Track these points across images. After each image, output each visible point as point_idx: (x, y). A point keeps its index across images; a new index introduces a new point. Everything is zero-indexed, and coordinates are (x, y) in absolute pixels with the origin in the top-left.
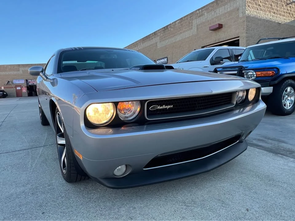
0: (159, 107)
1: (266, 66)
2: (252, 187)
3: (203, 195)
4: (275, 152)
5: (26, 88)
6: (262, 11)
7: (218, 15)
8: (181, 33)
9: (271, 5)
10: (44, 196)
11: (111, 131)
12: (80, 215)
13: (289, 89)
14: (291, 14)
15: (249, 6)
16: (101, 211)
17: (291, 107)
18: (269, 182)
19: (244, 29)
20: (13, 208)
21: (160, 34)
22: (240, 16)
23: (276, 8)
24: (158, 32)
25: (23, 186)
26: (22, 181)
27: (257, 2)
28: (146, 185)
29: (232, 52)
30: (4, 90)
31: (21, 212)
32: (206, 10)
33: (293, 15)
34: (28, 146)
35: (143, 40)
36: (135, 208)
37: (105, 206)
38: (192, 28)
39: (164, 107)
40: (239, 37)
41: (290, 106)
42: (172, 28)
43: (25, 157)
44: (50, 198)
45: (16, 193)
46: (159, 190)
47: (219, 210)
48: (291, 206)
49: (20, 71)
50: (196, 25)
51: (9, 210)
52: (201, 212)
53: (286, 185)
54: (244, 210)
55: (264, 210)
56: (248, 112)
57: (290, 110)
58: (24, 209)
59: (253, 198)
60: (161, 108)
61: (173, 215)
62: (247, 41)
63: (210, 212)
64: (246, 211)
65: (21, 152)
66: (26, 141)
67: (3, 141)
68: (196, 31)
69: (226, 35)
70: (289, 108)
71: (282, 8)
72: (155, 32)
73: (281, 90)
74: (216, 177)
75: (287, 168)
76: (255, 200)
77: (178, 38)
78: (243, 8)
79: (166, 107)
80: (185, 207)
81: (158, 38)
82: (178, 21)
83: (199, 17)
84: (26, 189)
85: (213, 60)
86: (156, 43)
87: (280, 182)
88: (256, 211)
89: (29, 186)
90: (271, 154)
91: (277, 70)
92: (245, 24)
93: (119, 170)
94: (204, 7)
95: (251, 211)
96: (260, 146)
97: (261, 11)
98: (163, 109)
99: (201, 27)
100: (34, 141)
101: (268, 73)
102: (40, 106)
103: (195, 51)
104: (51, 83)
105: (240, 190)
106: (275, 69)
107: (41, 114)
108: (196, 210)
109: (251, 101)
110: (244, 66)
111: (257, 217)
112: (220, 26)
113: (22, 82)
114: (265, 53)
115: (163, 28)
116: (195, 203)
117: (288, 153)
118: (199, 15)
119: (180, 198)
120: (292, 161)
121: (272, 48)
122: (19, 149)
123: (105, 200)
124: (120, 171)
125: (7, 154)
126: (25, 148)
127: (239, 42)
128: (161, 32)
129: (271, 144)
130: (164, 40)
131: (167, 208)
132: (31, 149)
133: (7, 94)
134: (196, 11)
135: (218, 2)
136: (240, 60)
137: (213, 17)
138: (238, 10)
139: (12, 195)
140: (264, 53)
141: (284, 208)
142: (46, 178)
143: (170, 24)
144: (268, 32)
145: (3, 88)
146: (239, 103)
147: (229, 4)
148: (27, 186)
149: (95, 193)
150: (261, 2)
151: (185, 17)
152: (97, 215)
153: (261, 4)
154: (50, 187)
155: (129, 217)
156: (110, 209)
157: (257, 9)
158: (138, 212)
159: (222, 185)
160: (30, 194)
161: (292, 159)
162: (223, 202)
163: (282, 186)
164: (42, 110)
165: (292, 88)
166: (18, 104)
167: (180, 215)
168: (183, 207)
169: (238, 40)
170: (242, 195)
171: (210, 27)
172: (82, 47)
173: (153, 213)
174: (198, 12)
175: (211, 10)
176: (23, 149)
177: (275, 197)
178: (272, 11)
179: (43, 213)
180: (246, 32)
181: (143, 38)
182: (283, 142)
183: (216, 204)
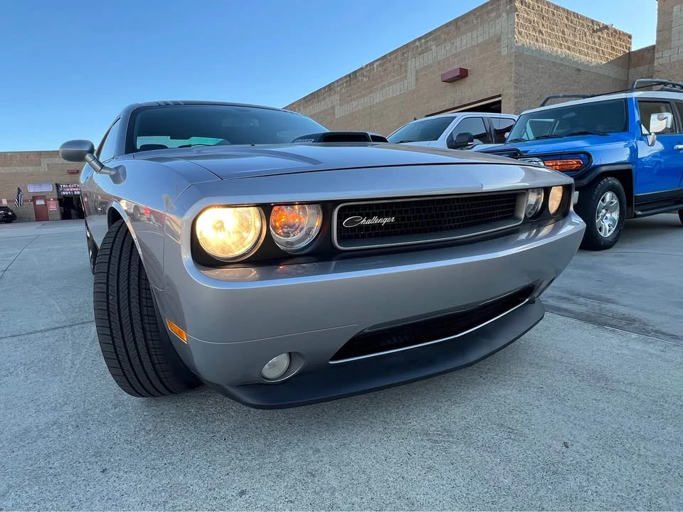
0: (364, 222)
1: (564, 150)
2: (565, 395)
3: (464, 415)
4: (597, 320)
5: (57, 202)
6: (546, 44)
7: (459, 50)
8: (383, 87)
9: (563, 32)
10: (104, 430)
11: (255, 275)
12: (193, 472)
13: (608, 196)
14: (601, 52)
15: (520, 33)
16: (240, 460)
17: (611, 232)
18: (598, 384)
19: (510, 80)
20: (30, 462)
21: (341, 89)
22: (503, 54)
23: (571, 38)
24: (336, 85)
25: (55, 409)
26: (50, 397)
27: (536, 25)
28: (337, 398)
29: (490, 124)
30: (9, 206)
31: (51, 471)
32: (435, 39)
33: (604, 54)
34: (64, 321)
35: (306, 102)
36: (318, 450)
37: (249, 449)
38: (406, 76)
39: (375, 220)
40: (500, 96)
41: (609, 231)
42: (366, 76)
43: (57, 344)
44: (118, 436)
45: (37, 427)
46: (367, 409)
47: (506, 448)
48: (655, 432)
49: (43, 165)
50: (414, 73)
51: (21, 466)
52: (467, 453)
53: (633, 390)
54: (558, 446)
55: (601, 443)
56: (545, 236)
57: (610, 239)
58: (57, 464)
59: (572, 418)
60: (369, 222)
61: (407, 463)
62: (516, 103)
63: (488, 454)
64: (564, 447)
65: (47, 334)
66: (59, 309)
67: (4, 310)
68: (414, 82)
69: (474, 91)
70: (609, 235)
71: (584, 38)
72: (330, 85)
73: (594, 198)
74: (484, 376)
75: (628, 352)
76: (578, 422)
77: (378, 97)
78: (510, 36)
79: (381, 220)
80: (429, 444)
81: (337, 97)
82: (378, 63)
83: (420, 54)
84: (61, 416)
85: (453, 139)
86: (333, 108)
87: (622, 383)
88: (584, 447)
89: (69, 409)
90: (590, 326)
91: (587, 157)
92: (513, 69)
93: (274, 365)
94: (430, 33)
95: (574, 448)
96: (565, 310)
97: (544, 45)
98: (373, 226)
99: (425, 74)
100: (77, 310)
101: (569, 163)
102: (89, 235)
103: (416, 121)
104: (112, 177)
105: (542, 403)
106: (582, 155)
107: (91, 253)
108: (454, 449)
109: (554, 214)
110: (521, 149)
111: (590, 461)
112: (463, 74)
113: (48, 189)
114: (557, 125)
115: (346, 77)
116: (450, 434)
117: (624, 322)
118: (419, 49)
119: (416, 423)
120: (634, 339)
121: (573, 114)
122: (43, 328)
123: (247, 436)
124: (276, 367)
125: (14, 339)
126: (57, 325)
127: (500, 106)
128: (343, 84)
129: (586, 305)
130: (348, 102)
131: (391, 448)
132: (70, 326)
133: (14, 214)
134: (415, 41)
135: (458, 24)
136: (509, 140)
137: (449, 55)
138: (499, 40)
139: (27, 431)
140: (555, 125)
141: (643, 438)
142: (108, 389)
143: (361, 69)
144: (557, 87)
145: (5, 202)
146: (530, 218)
147: (480, 29)
148: (63, 409)
149: (223, 419)
150: (543, 25)
151: (391, 54)
152: (231, 469)
153: (544, 30)
154: (118, 409)
155: (308, 473)
156: (262, 454)
157: (537, 40)
158: (325, 459)
159: (502, 392)
160: (70, 427)
161: (634, 336)
162: (511, 431)
163: (627, 390)
164: (93, 241)
165: (614, 195)
166: (39, 235)
167: (422, 464)
168: (425, 444)
169: (500, 102)
170: (547, 414)
171: (442, 75)
172: (182, 102)
173: (360, 461)
174: (417, 43)
175: (445, 40)
176: (53, 327)
177: (618, 416)
178: (565, 45)
179: (103, 471)
180: (515, 86)
181: (304, 98)
182: (608, 301)
183: (497, 435)
